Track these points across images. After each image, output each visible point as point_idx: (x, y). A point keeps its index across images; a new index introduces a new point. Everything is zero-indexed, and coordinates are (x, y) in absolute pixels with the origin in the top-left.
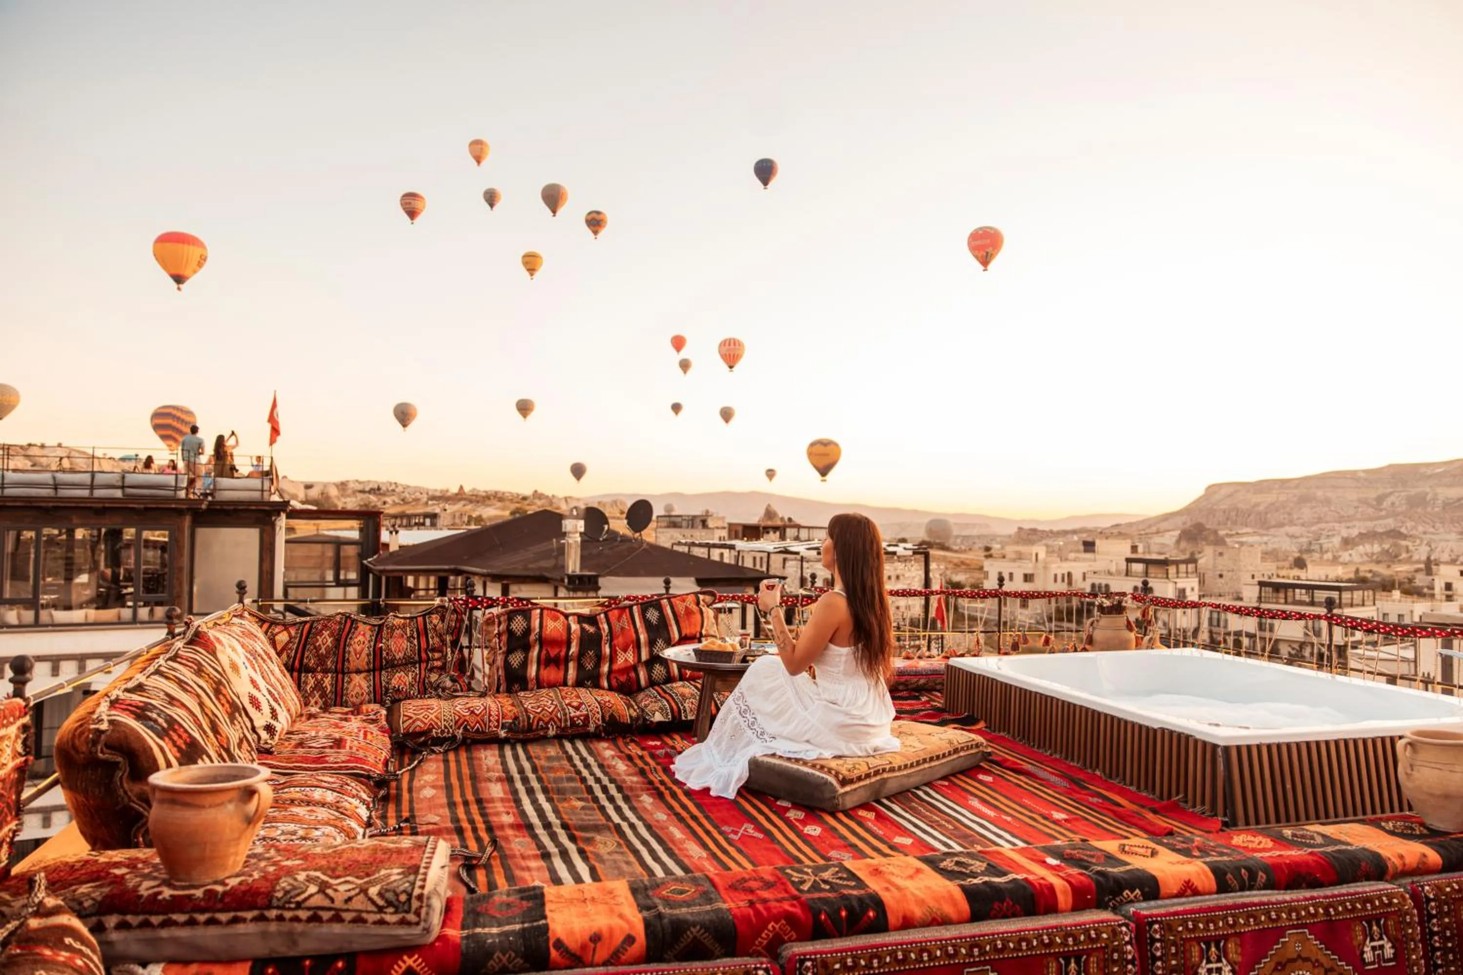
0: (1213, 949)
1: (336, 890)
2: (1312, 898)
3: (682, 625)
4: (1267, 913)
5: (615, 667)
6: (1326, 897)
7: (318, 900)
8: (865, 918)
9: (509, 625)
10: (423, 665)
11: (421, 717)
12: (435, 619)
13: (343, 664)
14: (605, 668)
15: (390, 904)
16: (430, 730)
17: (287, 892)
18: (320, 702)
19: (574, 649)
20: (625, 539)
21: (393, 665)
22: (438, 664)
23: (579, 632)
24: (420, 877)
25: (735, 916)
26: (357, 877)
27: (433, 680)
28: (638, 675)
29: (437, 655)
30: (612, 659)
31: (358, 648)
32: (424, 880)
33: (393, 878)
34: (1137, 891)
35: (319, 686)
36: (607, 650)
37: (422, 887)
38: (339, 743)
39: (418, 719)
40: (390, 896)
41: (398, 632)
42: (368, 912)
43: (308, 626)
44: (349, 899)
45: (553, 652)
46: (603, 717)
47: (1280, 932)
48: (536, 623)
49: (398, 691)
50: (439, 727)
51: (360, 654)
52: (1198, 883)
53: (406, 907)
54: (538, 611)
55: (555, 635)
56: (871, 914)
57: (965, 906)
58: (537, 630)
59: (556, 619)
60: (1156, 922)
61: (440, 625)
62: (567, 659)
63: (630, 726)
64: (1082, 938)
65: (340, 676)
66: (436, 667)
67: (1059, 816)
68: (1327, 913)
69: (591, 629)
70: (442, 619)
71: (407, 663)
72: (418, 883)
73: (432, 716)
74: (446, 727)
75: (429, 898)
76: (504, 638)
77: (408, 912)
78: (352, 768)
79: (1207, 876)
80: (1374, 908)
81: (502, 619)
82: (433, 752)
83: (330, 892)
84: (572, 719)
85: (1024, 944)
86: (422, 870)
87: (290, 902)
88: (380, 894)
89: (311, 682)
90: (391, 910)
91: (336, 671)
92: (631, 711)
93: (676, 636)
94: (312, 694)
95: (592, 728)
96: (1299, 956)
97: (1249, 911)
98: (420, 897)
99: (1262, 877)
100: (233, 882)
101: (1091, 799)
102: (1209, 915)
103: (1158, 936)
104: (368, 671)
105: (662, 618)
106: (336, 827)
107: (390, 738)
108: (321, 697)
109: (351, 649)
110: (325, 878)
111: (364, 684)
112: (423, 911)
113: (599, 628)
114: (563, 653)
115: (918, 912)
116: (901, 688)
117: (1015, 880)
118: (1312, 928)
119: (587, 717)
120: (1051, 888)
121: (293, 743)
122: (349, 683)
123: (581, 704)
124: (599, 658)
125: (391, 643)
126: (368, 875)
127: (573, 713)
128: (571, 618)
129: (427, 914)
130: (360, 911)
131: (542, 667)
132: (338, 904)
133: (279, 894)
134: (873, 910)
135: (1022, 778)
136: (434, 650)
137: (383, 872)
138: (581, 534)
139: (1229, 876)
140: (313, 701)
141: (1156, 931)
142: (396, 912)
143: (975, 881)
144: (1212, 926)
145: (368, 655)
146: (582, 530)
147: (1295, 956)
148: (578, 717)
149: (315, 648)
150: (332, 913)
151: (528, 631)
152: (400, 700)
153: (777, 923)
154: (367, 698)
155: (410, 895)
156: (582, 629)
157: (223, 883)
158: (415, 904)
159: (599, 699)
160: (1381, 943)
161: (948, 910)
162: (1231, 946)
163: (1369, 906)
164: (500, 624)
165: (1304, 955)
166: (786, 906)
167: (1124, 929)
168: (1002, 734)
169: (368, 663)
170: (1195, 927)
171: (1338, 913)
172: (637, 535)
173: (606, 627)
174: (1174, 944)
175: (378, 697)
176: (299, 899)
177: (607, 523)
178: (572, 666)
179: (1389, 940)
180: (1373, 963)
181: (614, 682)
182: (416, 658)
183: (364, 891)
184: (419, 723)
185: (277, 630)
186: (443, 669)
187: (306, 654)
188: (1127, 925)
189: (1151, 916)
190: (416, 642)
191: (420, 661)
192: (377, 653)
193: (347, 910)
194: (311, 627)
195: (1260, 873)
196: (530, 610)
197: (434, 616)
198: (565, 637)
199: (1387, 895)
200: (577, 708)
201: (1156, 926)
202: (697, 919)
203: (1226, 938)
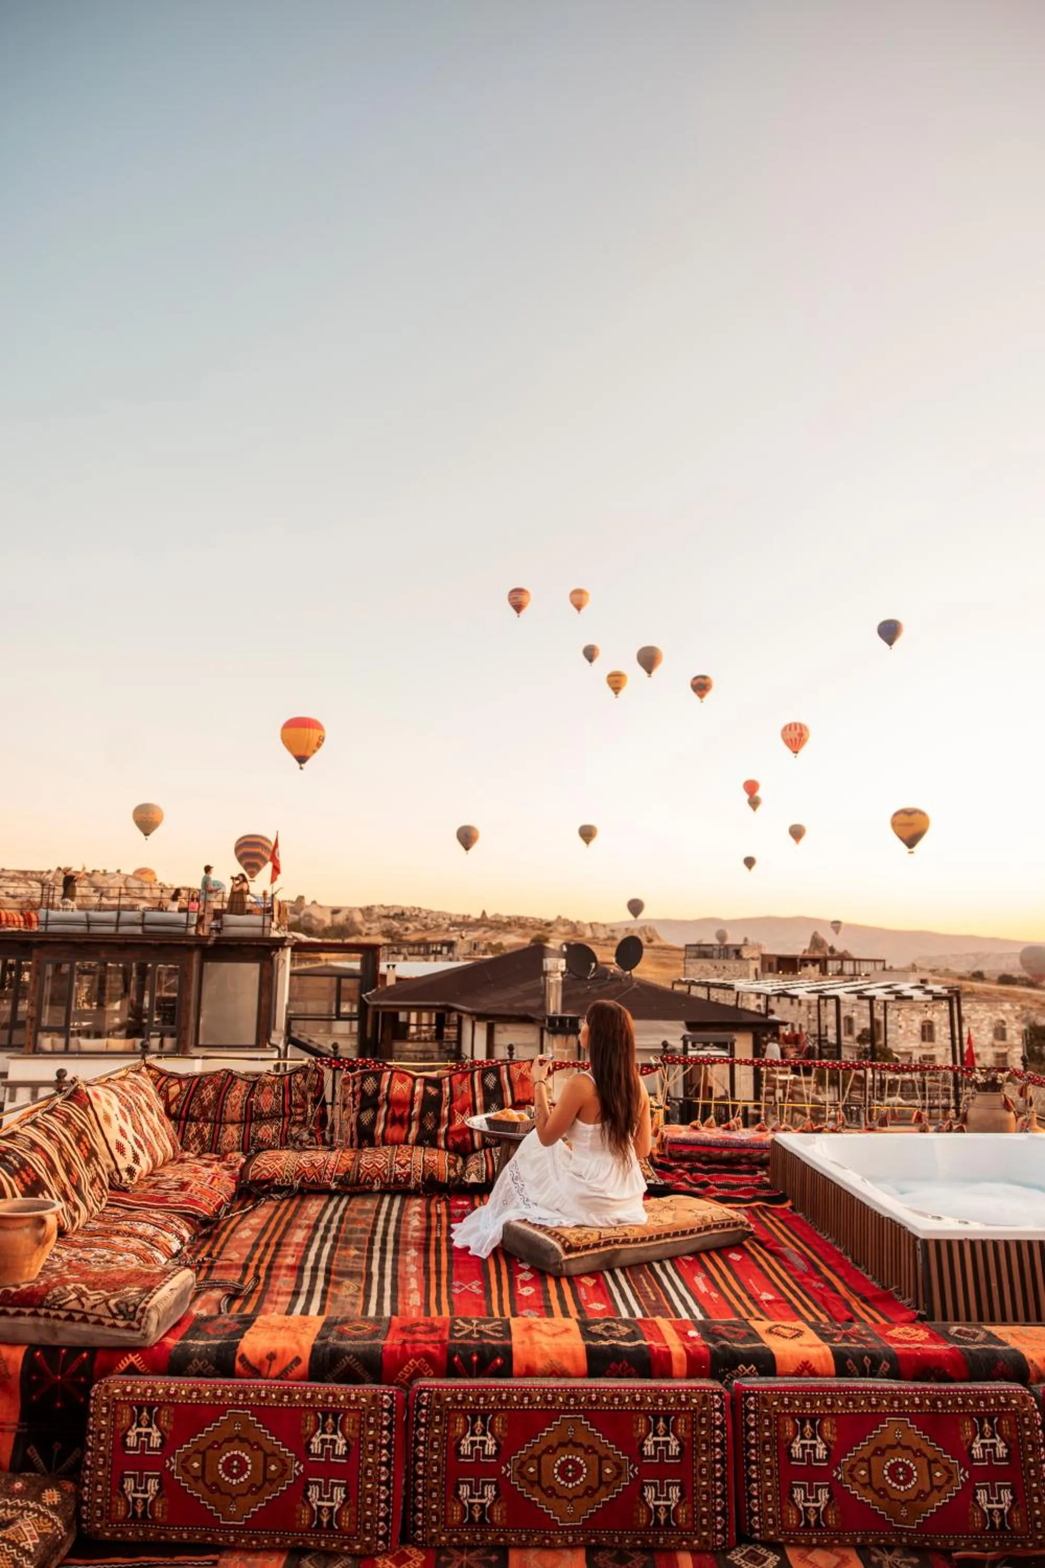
0: (808, 1426)
1: (88, 1299)
2: (924, 1389)
3: (516, 1090)
4: (868, 1399)
5: (452, 1128)
6: (937, 1391)
7: (74, 1305)
8: (492, 1364)
9: (362, 1085)
10: (287, 1119)
11: (267, 1167)
12: (299, 1078)
13: (221, 1115)
14: (443, 1130)
15: (121, 1312)
16: (273, 1179)
17: (55, 1297)
18: (199, 1148)
19: (416, 1110)
20: (615, 978)
21: (261, 1118)
22: (300, 1118)
23: (421, 1094)
24: (150, 1295)
25: (384, 1351)
26: (108, 1291)
27: (293, 1133)
28: (472, 1138)
29: (299, 1111)
30: (451, 1120)
31: (234, 1102)
32: (151, 1298)
33: (132, 1294)
34: (752, 1366)
35: (199, 1133)
36: (445, 1112)
37: (147, 1302)
38: (183, 1186)
39: (265, 1168)
40: (123, 1306)
41: (267, 1088)
42: (105, 1317)
43: (197, 1080)
44: (94, 1306)
45: (398, 1113)
46: (423, 1175)
47: (880, 1418)
48: (385, 1085)
49: (262, 1142)
50: (281, 1177)
51: (235, 1106)
52: (816, 1365)
53: (132, 1316)
54: (389, 1073)
55: (400, 1096)
56: (499, 1361)
57: (583, 1364)
58: (385, 1091)
59: (403, 1081)
60: (753, 1395)
61: (303, 1083)
62: (410, 1120)
63: (446, 1185)
64: (672, 1400)
65: (218, 1126)
66: (298, 1121)
67: (766, 1296)
68: (934, 1405)
69: (432, 1091)
70: (305, 1078)
71: (273, 1117)
72: (146, 1299)
73: (277, 1167)
74: (287, 1177)
75: (149, 1311)
76: (358, 1097)
77: (132, 1320)
78: (185, 1208)
79: (827, 1360)
80: (988, 1405)
81: (357, 1079)
82: (272, 1198)
83: (83, 1299)
84: (396, 1175)
85: (616, 1399)
86: (154, 1290)
87: (54, 1304)
88: (116, 1305)
89: (194, 1130)
90: (121, 1317)
91: (215, 1122)
92: (452, 1170)
93: (509, 1101)
94: (192, 1141)
95: (412, 1184)
96: (899, 1444)
97: (850, 1395)
98: (143, 1310)
99: (885, 1366)
100: (24, 1287)
101: (815, 1284)
102: (809, 1395)
103: (752, 1408)
104: (241, 1122)
105: (499, 1083)
106: (138, 1255)
107: (236, 1184)
108: (200, 1144)
109: (228, 1102)
110: (85, 1289)
111: (236, 1134)
112: (144, 1320)
113: (441, 1092)
114: (406, 1114)
115: (540, 1364)
116: (743, 1161)
117: (640, 1345)
118: (914, 1418)
119: (409, 1174)
120: (668, 1355)
121: (151, 1183)
122: (224, 1132)
123: (408, 1162)
124: (438, 1121)
125: (261, 1098)
126: (115, 1290)
127: (398, 1170)
128: (418, 1081)
129: (146, 1323)
130: (100, 1316)
131: (389, 1125)
132: (86, 1309)
133: (49, 1298)
134: (502, 1358)
135: (771, 1259)
136: (296, 1106)
137: (127, 1289)
138: (563, 973)
139: (850, 1361)
140: (193, 1147)
141: (751, 1403)
142: (124, 1319)
143: (603, 1343)
144: (808, 1405)
145: (241, 1108)
146: (564, 969)
147: (895, 1443)
148: (401, 1175)
149: (200, 1100)
150: (81, 1315)
151: (377, 1091)
152: (263, 1150)
153: (417, 1360)
154: (236, 1146)
155: (136, 1307)
156: (425, 1091)
157: (17, 1286)
158: (138, 1314)
159: (426, 1157)
160: (993, 1441)
161: (568, 1365)
162: (826, 1425)
163: (982, 1404)
164: (354, 1083)
165: (903, 1443)
166: (430, 1348)
167: (716, 1397)
168: (800, 1214)
169: (242, 1115)
170: (791, 1404)
171: (945, 1406)
172: (628, 973)
173: (448, 1090)
174: (768, 1416)
175: (246, 1146)
176: (61, 1302)
177: (595, 960)
178: (414, 1125)
179: (1003, 1439)
180: (983, 1460)
181: (450, 1142)
182: (281, 1112)
183: (106, 1301)
184: (265, 1172)
185: (172, 1083)
186: (303, 1123)
187: (192, 1105)
188: (720, 1394)
189: (749, 1389)
190: (280, 1098)
191: (284, 1115)
192: (248, 1106)
193: (92, 1314)
194: (199, 1082)
195: (884, 1362)
196: (382, 1072)
197: (298, 1075)
198: (408, 1098)
199: (1005, 1396)
200: (403, 1166)
201: (752, 1399)
202: (353, 1350)
203: (823, 1417)
